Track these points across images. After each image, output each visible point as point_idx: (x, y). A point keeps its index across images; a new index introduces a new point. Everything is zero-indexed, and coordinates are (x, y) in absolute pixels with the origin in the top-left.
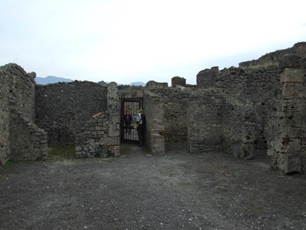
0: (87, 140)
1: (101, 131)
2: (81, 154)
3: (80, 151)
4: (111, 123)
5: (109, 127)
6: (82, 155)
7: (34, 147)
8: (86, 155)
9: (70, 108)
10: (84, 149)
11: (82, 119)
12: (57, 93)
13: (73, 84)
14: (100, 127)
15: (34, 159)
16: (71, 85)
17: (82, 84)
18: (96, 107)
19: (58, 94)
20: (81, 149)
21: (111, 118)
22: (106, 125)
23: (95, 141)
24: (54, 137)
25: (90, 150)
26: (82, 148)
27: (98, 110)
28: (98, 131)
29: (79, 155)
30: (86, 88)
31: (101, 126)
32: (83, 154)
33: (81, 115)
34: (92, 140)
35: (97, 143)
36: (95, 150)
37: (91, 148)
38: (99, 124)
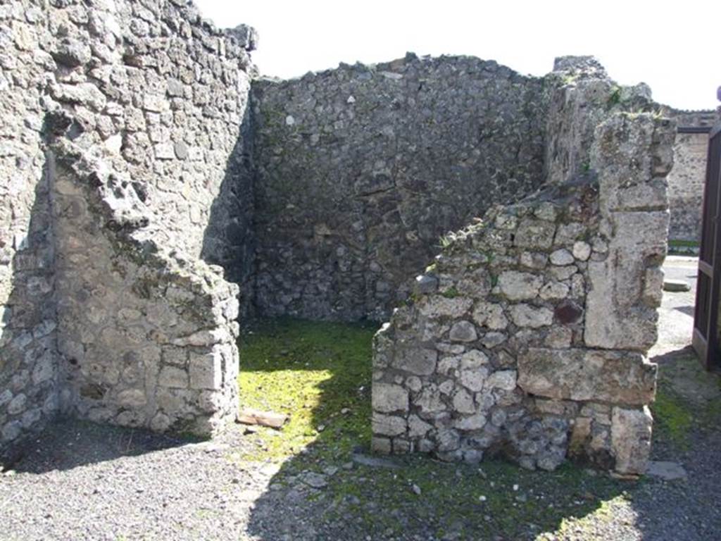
0: (440, 354)
1: (534, 304)
2: (402, 429)
3: (398, 413)
4: (606, 255)
5: (587, 285)
6: (409, 439)
7: (162, 363)
8: (433, 439)
9: (382, 172)
10: (418, 403)
11: (426, 222)
12: (334, 111)
13: (397, 71)
14: (529, 280)
15: (161, 421)
16: (388, 75)
17: (436, 67)
18: (492, 171)
19: (335, 116)
20: (404, 403)
21: (610, 222)
22: (574, 270)
23: (494, 367)
24: (317, 288)
25: (454, 415)
26: (410, 400)
27: (499, 182)
28: (514, 303)
29: (391, 438)
30: (450, 85)
31: (536, 272)
32: (411, 434)
33: (423, 201)
34: (476, 358)
35: (507, 381)
36: (489, 418)
37: (461, 402)
38: (527, 259)
